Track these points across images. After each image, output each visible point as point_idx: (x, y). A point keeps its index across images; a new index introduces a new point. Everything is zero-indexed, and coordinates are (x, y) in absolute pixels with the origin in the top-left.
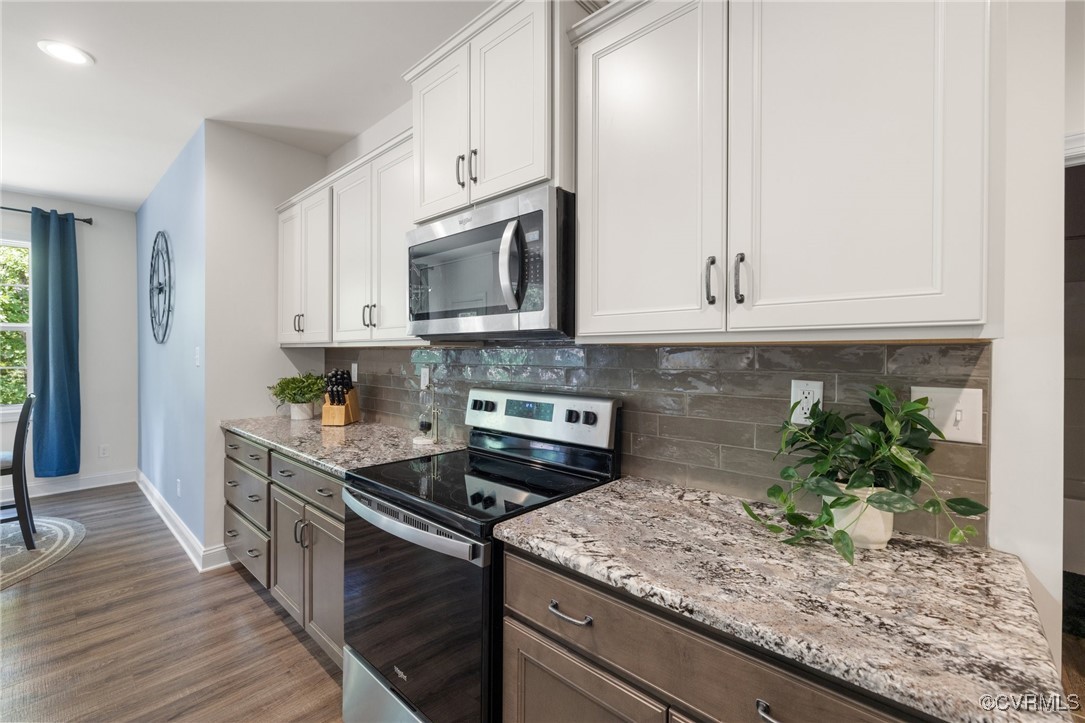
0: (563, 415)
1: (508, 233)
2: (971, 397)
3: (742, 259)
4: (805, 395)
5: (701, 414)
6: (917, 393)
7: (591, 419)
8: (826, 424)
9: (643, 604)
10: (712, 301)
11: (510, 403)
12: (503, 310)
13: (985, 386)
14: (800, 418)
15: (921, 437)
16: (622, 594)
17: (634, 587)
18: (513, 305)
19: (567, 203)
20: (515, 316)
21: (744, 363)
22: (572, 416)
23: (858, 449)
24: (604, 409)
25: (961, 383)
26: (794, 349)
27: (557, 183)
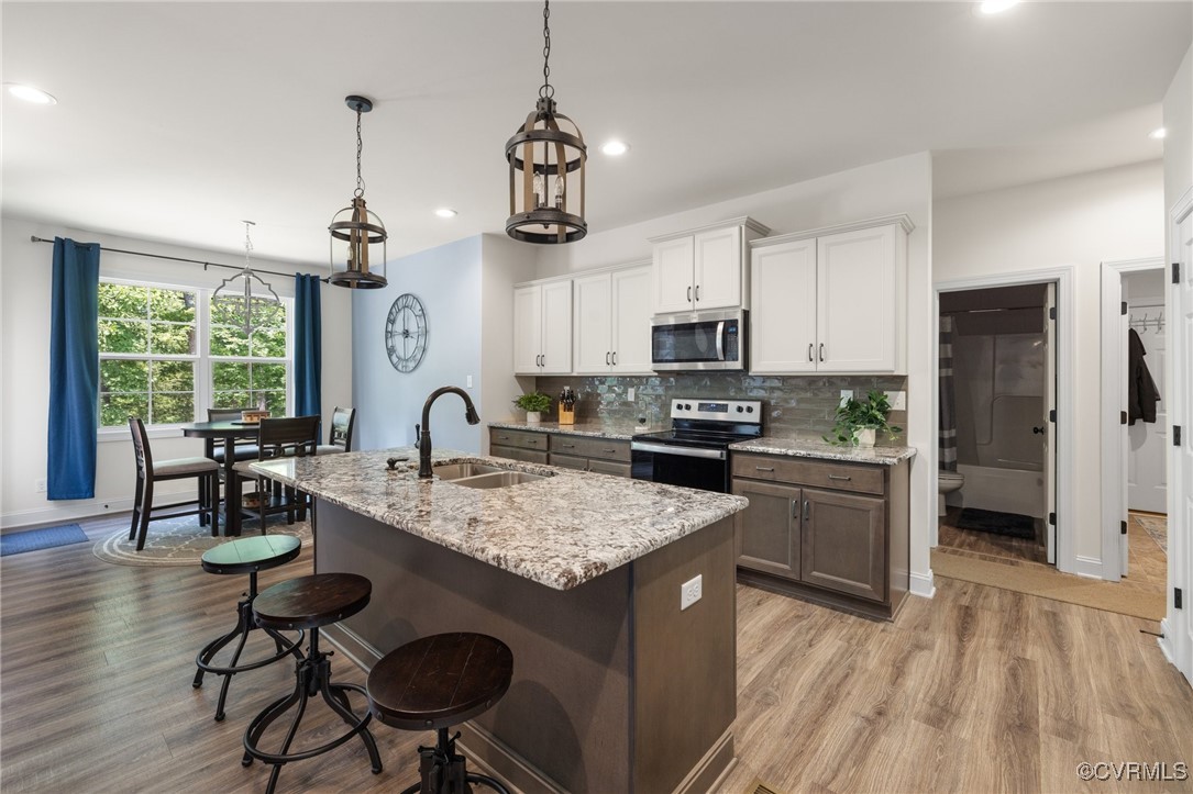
0: (735, 410)
1: (720, 327)
2: (902, 394)
3: (822, 345)
4: (846, 395)
5: (803, 406)
6: (885, 393)
7: (750, 410)
8: (853, 405)
9: (794, 457)
10: (811, 360)
11: (701, 406)
12: (717, 360)
13: (906, 390)
14: (843, 404)
15: (883, 407)
16: (786, 456)
17: (790, 452)
18: (721, 357)
19: (746, 314)
20: (723, 363)
21: (821, 384)
22: (740, 409)
23: (863, 412)
24: (756, 406)
25: (899, 390)
26: (843, 378)
27: (743, 307)
